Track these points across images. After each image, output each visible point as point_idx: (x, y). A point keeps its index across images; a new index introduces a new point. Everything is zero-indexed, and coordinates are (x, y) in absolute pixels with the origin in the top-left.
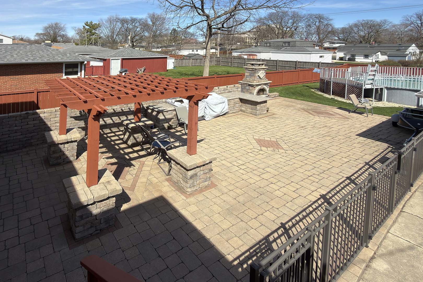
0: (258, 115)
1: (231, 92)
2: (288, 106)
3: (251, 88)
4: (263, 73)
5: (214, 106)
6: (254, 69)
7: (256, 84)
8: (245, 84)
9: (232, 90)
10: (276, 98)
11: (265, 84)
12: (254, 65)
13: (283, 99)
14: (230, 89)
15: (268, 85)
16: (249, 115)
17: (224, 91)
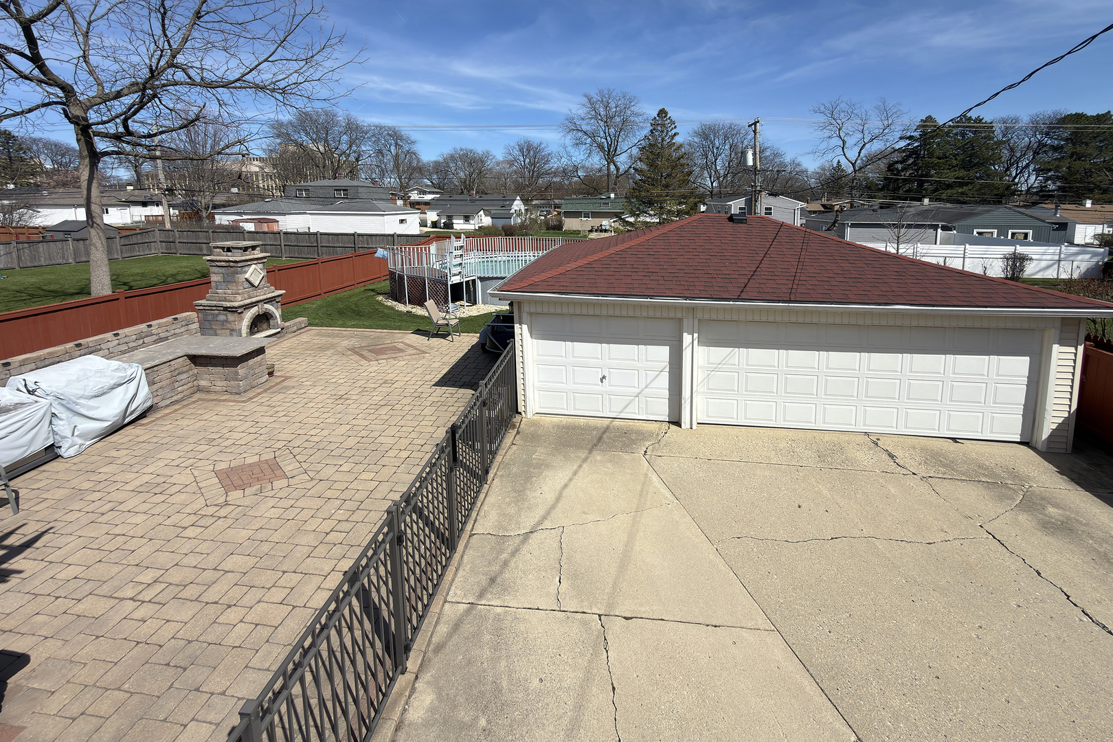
0: (245, 392)
1: (166, 338)
2: (322, 348)
3: (231, 317)
4: (259, 270)
5: (92, 402)
6: (232, 261)
7: (242, 303)
8: (215, 308)
9: (168, 334)
10: (302, 331)
11: (270, 301)
12: (231, 251)
13: (316, 331)
14: (160, 330)
15: (277, 302)
16: (222, 398)
17: (141, 341)
